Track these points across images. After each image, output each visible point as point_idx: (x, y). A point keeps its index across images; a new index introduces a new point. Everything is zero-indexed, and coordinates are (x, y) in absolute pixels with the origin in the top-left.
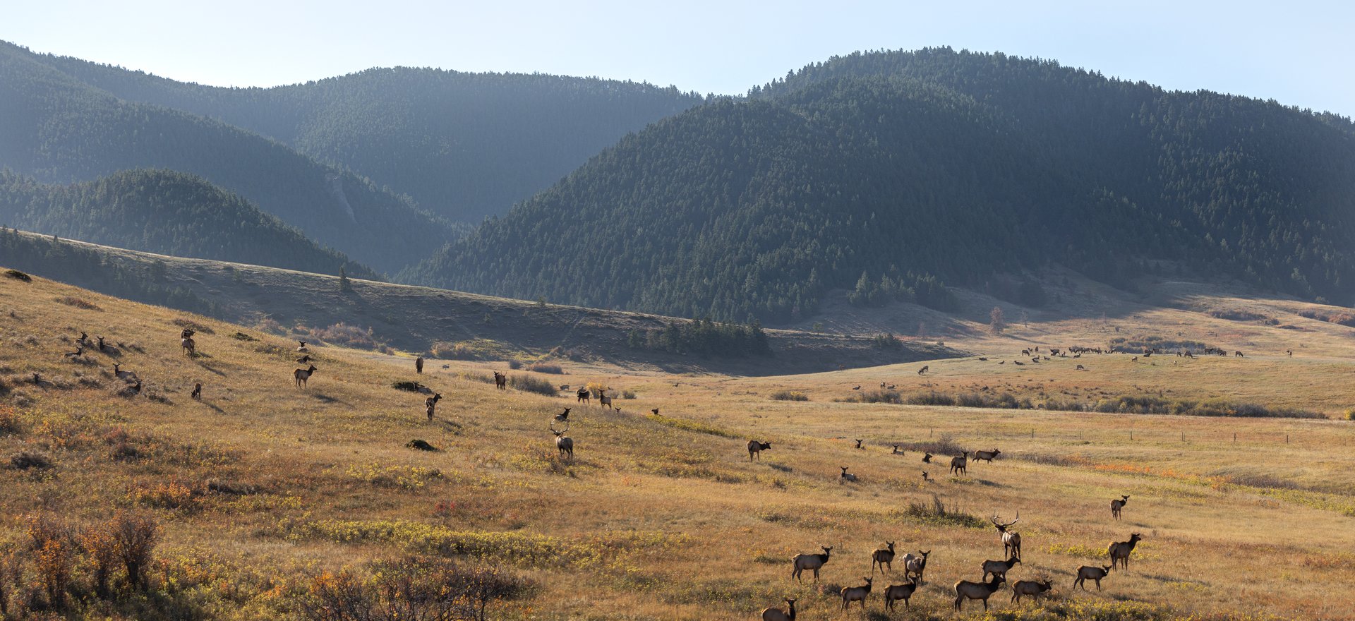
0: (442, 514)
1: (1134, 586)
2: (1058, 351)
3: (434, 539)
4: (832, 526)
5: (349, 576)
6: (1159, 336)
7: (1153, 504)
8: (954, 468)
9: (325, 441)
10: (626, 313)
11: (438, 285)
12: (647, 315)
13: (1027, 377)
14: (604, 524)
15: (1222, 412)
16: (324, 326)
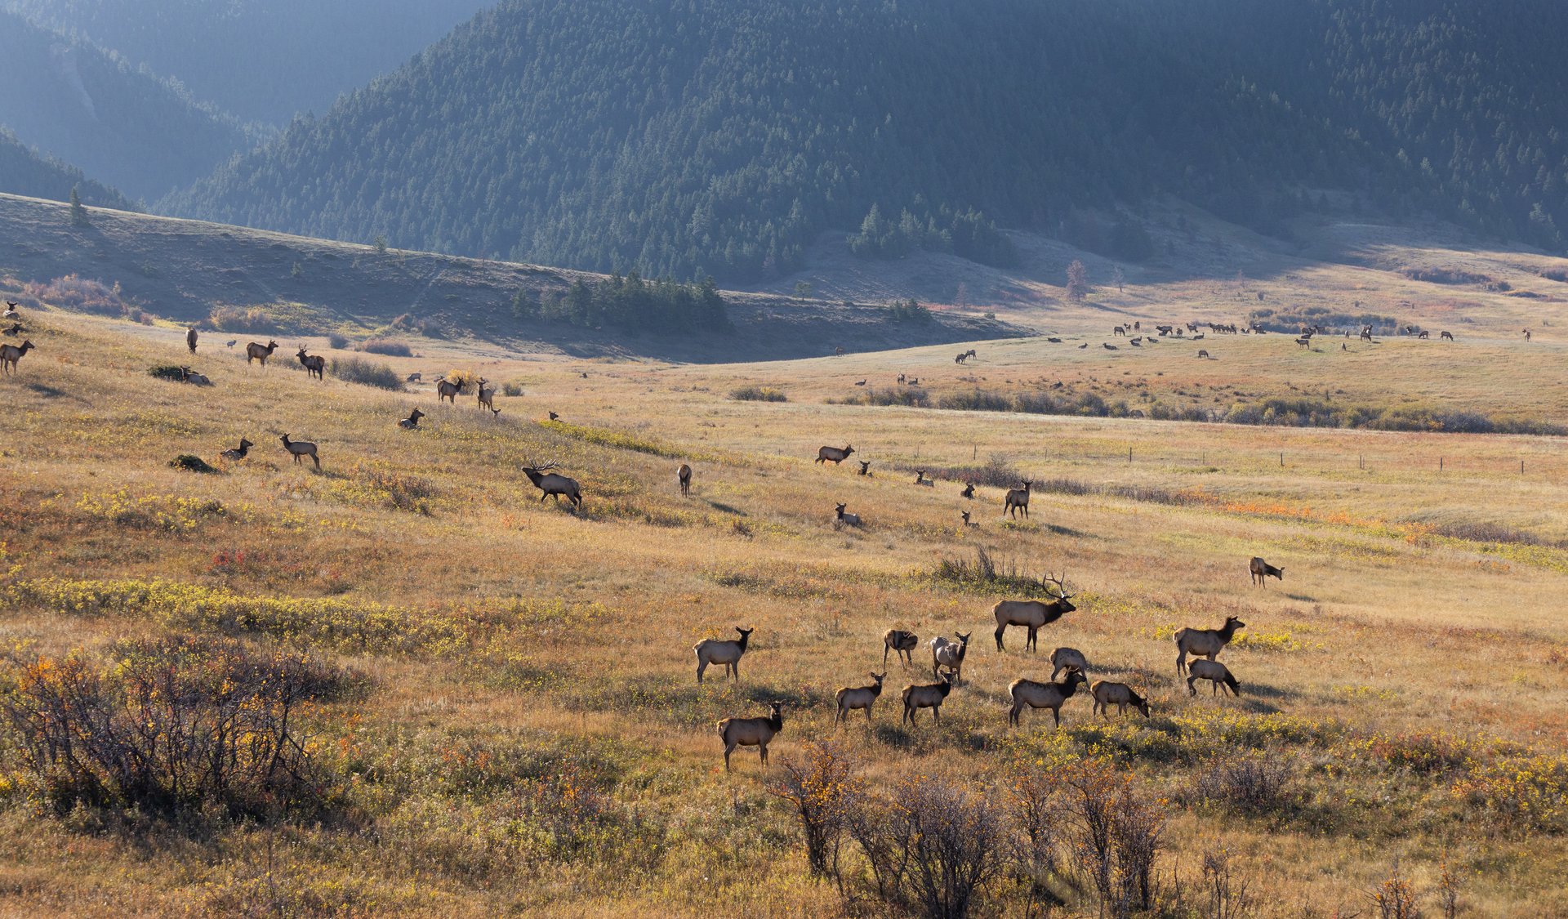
0: (223, 571)
2: (1170, 329)
3: (211, 608)
4: (822, 593)
5: (79, 665)
6: (1324, 306)
7: (1315, 566)
8: (1010, 507)
9: (45, 455)
10: (508, 263)
11: (222, 218)
12: (541, 268)
13: (1122, 369)
14: (472, 588)
15: (1421, 423)
16: (45, 279)
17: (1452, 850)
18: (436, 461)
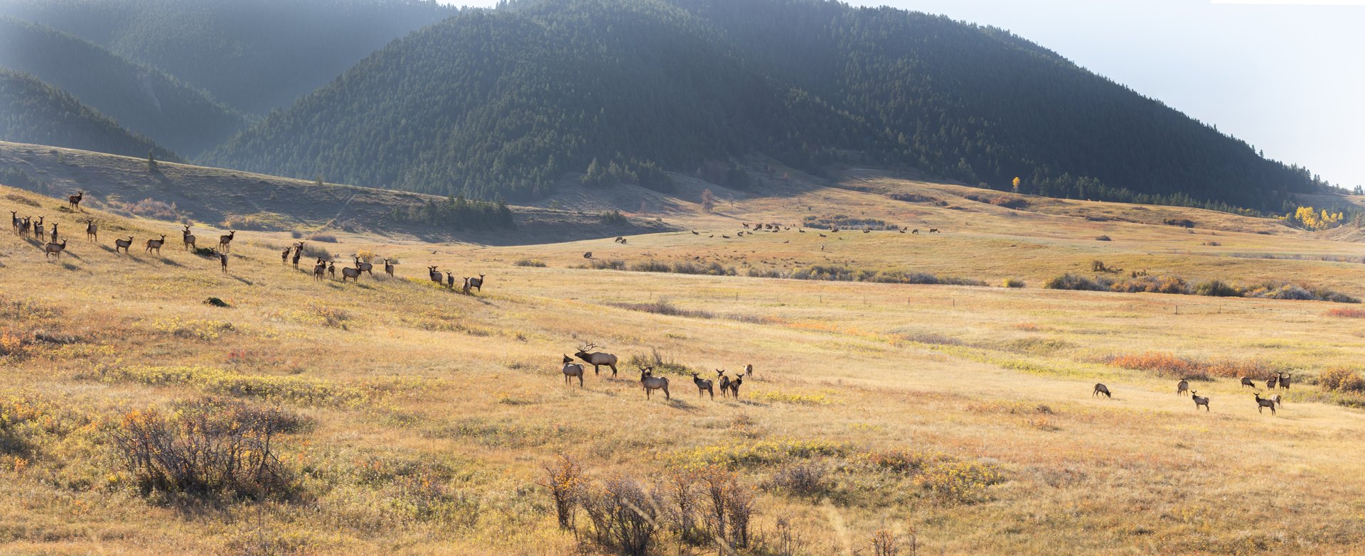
0: (233, 361)
1: (822, 426)
3: (227, 382)
5: (154, 414)
6: (845, 214)
7: (839, 358)
9: (135, 298)
10: (391, 191)
11: (232, 167)
12: (409, 193)
13: (732, 249)
14: (371, 370)
15: (898, 279)
16: (134, 201)
17: (914, 514)
18: (351, 300)
